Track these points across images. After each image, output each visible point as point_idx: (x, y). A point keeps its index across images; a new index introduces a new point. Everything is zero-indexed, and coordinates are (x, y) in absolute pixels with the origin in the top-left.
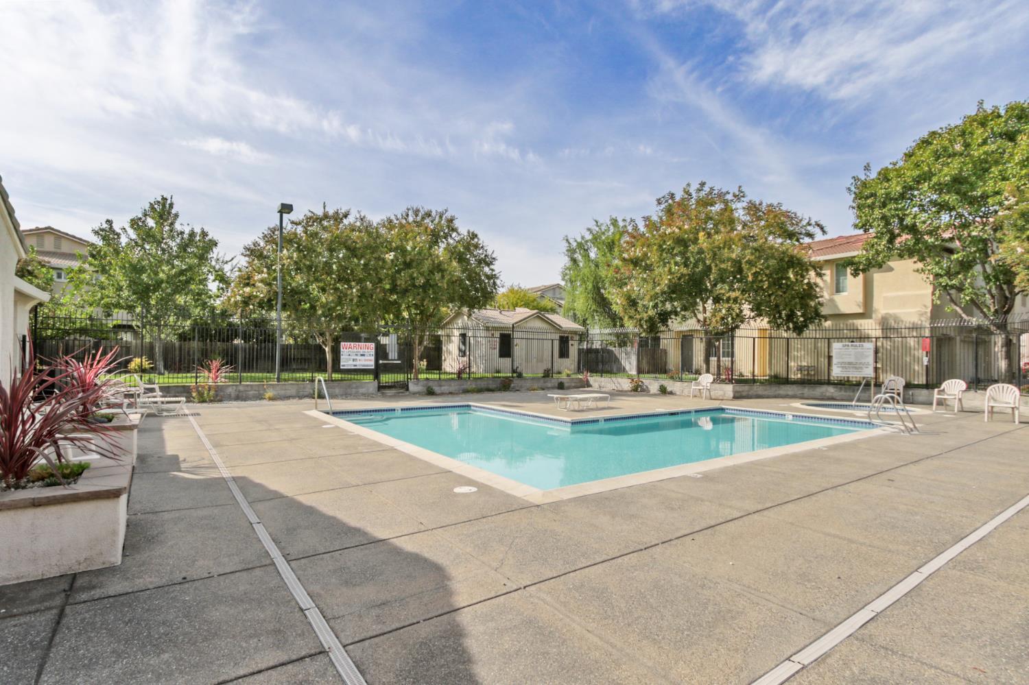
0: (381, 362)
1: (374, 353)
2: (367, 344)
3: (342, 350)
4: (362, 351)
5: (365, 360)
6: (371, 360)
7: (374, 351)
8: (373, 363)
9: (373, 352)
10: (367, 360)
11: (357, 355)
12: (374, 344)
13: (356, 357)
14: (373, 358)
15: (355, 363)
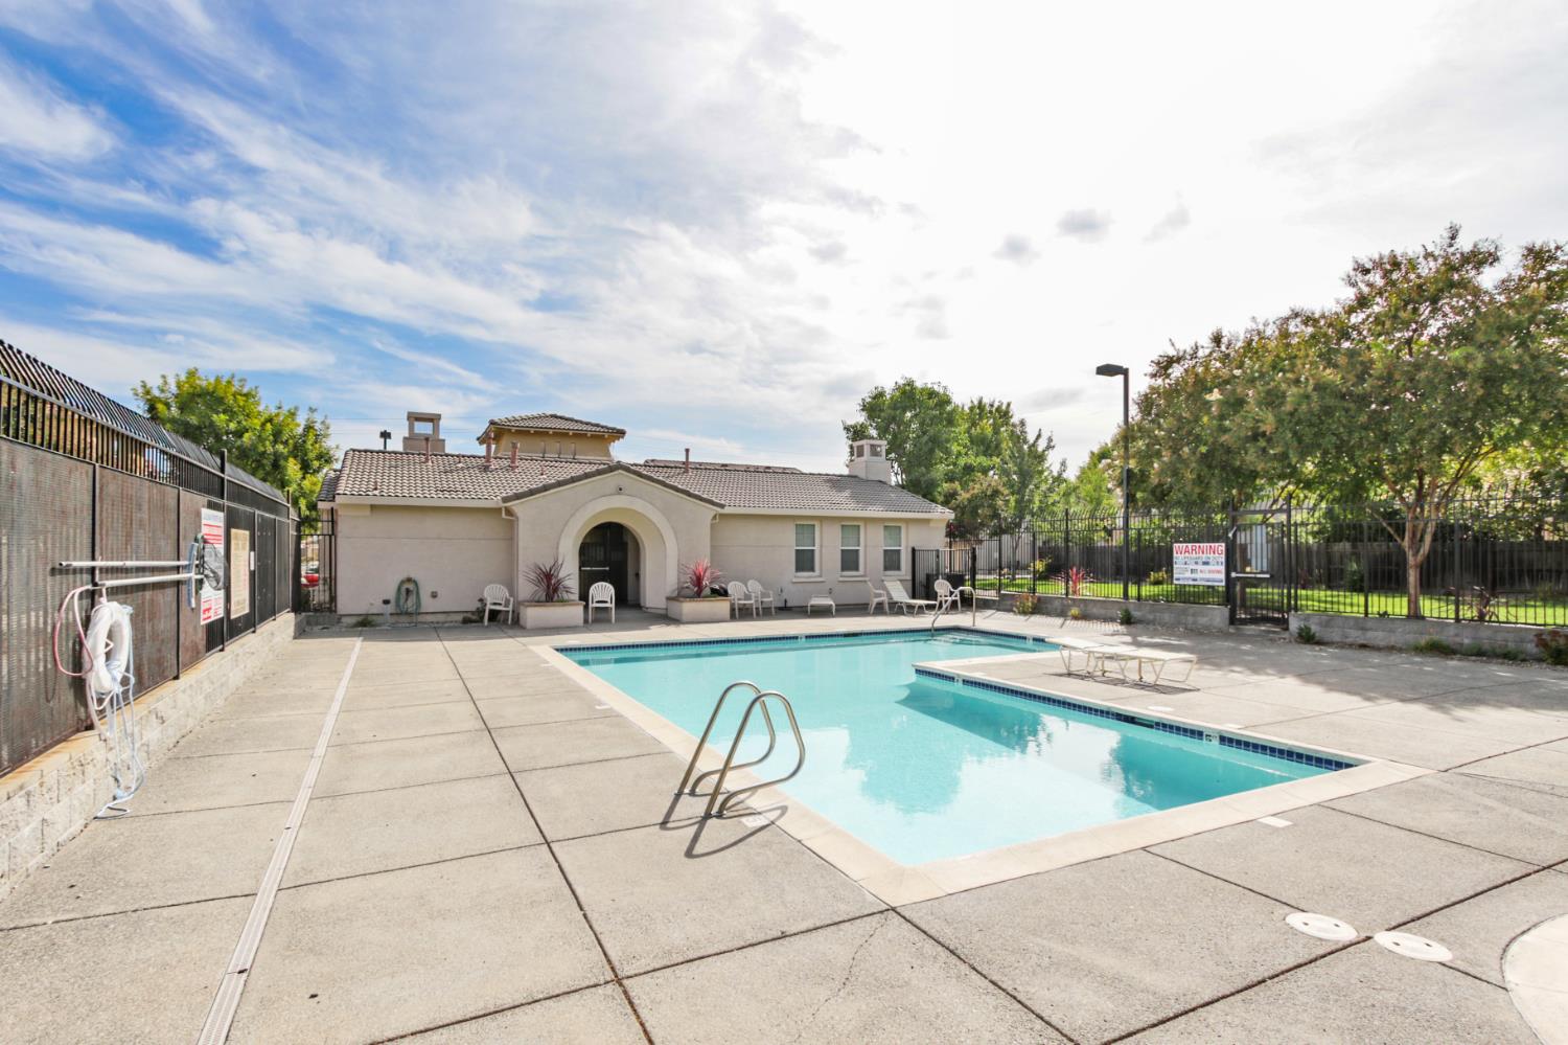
0: (1233, 575)
1: (1223, 560)
2: (1212, 545)
3: (1175, 555)
4: (1204, 557)
5: (1210, 572)
6: (1219, 572)
7: (1223, 556)
8: (1222, 576)
9: (1222, 558)
10: (1213, 572)
11: (1196, 563)
12: (1223, 545)
13: (1194, 567)
14: (1222, 568)
15: (1193, 576)
